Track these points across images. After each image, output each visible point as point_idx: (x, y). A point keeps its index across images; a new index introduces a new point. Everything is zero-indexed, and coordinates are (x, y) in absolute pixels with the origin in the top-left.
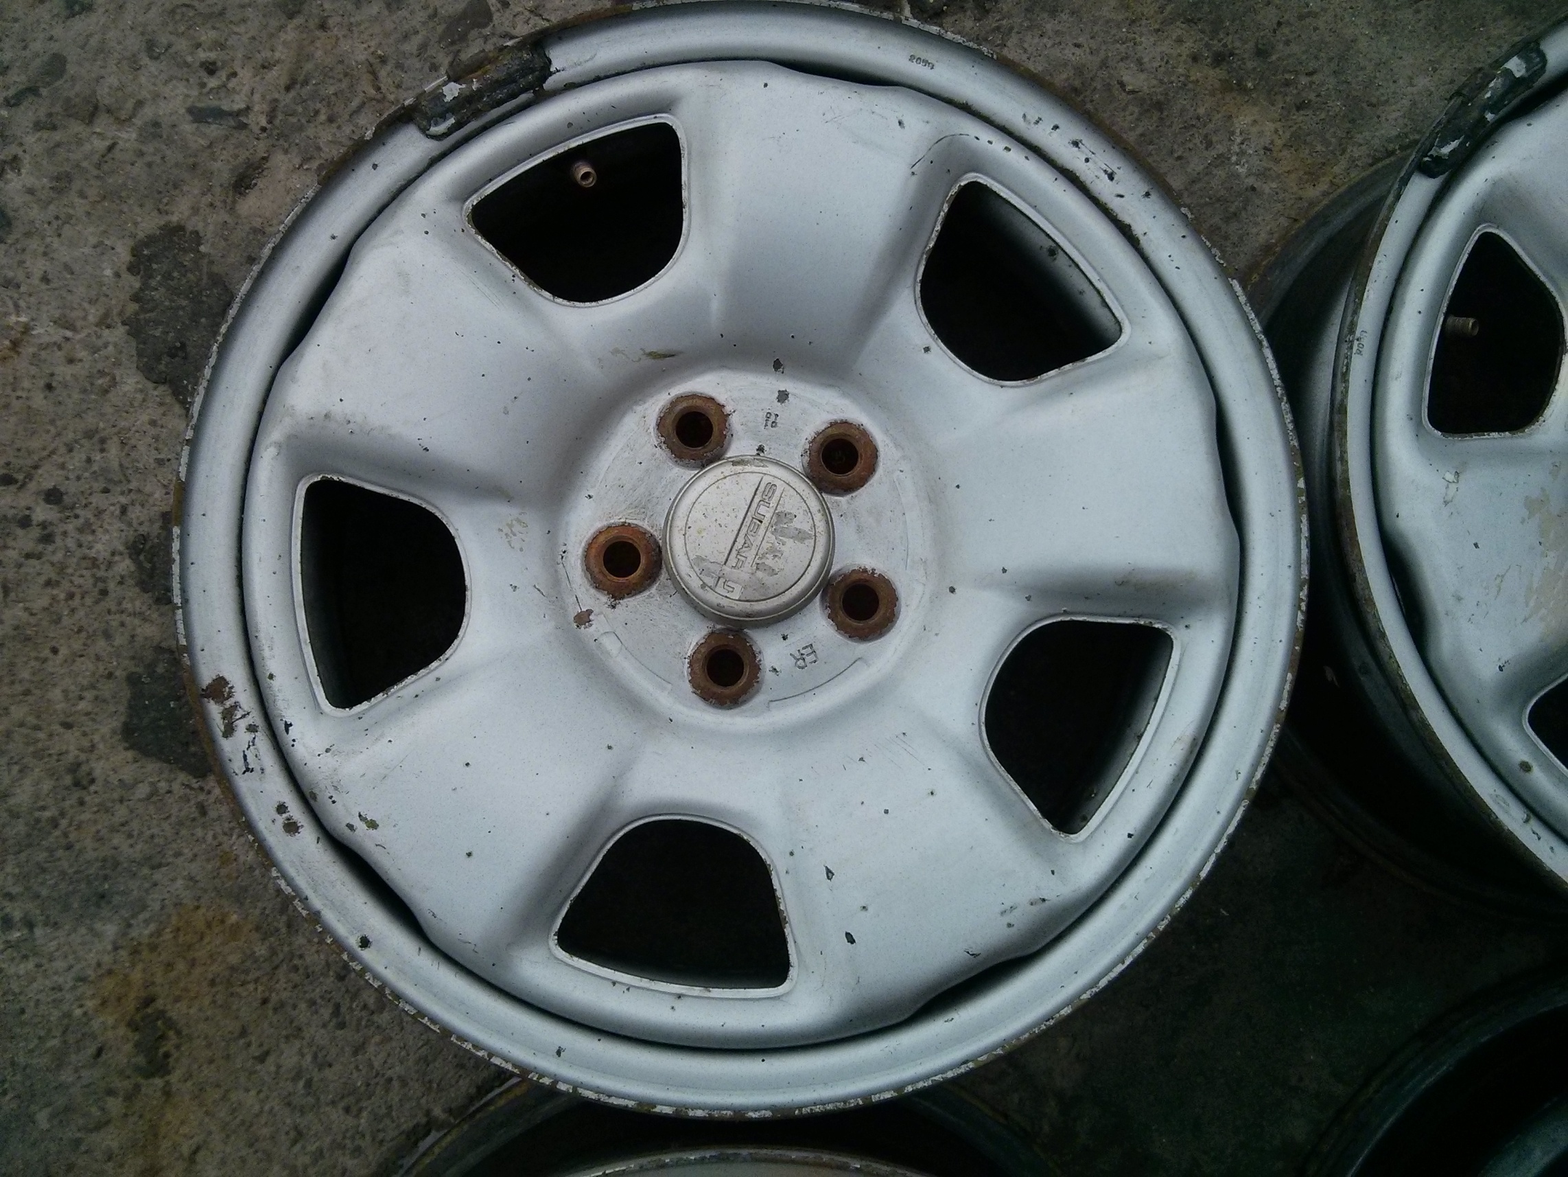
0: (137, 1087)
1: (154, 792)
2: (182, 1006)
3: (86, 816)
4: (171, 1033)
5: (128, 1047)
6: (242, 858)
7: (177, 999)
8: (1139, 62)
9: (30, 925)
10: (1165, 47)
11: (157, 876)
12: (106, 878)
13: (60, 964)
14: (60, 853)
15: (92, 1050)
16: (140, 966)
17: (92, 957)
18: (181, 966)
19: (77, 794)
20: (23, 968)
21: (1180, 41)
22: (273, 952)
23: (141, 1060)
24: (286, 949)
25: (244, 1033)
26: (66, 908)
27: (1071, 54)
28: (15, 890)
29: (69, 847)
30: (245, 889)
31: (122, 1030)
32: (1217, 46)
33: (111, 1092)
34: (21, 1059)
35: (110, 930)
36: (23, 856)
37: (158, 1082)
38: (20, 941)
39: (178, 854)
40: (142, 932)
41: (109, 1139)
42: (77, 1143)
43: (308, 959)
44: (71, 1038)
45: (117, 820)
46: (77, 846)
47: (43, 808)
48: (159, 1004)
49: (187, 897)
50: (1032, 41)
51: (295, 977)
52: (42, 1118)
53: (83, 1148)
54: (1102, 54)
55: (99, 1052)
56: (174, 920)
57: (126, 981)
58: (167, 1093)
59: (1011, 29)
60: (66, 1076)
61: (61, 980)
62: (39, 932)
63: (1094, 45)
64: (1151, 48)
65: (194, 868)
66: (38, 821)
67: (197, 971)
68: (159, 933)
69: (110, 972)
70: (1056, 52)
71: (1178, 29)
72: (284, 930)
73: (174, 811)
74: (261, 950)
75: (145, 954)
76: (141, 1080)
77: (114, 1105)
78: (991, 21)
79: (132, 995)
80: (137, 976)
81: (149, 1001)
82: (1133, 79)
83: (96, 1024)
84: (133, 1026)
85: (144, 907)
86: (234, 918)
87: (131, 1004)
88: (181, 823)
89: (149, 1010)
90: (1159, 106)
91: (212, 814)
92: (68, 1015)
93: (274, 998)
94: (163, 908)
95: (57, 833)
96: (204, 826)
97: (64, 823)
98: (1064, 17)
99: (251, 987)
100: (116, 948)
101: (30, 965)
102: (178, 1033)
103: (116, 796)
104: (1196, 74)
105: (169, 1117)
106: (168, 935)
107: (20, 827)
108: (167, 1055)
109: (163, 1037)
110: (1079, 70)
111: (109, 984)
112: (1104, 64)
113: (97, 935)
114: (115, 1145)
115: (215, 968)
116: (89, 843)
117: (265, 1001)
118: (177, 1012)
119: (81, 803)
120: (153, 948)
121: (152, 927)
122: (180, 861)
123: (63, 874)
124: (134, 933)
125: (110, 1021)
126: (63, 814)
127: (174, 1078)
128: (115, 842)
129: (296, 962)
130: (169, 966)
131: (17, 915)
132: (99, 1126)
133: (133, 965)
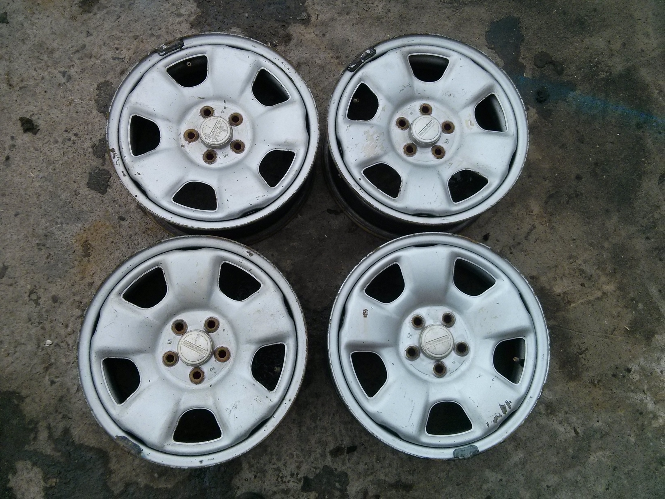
0: (82, 259)
1: (93, 197)
2: (94, 243)
3: (77, 201)
4: (91, 248)
5: (81, 251)
6: (110, 212)
7: (93, 241)
8: (320, 58)
9: (62, 224)
10: (326, 55)
11: (92, 214)
12: (80, 214)
13: (67, 232)
14: (70, 209)
15: (73, 251)
16: (85, 233)
17: (75, 231)
18: (95, 234)
19: (75, 196)
20: (59, 233)
21: (329, 54)
22: (116, 232)
23: (83, 254)
24: (119, 231)
25: (107, 248)
26: (70, 220)
27: (304, 55)
28: (60, 216)
29: (72, 208)
30: (110, 218)
31: (80, 247)
32: (337, 55)
33: (76, 260)
34: (57, 252)
35: (80, 225)
36: (62, 209)
37: (87, 258)
38: (59, 227)
39: (96, 210)
40: (87, 226)
41: (74, 271)
42: (67, 271)
43: (123, 234)
44: (68, 248)
45: (84, 202)
46: (74, 207)
47: (67, 199)
48: (89, 242)
49: (98, 220)
50: (296, 52)
51: (120, 237)
52: (60, 266)
53: (68, 272)
54: (312, 56)
55: (74, 251)
56: (94, 224)
57: (82, 237)
58: (89, 261)
59: (292, 50)
60: (66, 256)
61: (67, 236)
62: (63, 225)
63: (310, 53)
64: (322, 55)
65: (100, 213)
66: (66, 202)
67: (98, 235)
68: (90, 227)
69: (79, 234)
70: (302, 55)
71: (329, 51)
72: (118, 227)
73: (97, 201)
74: (113, 231)
75: (87, 231)
76: (83, 258)
77: (76, 263)
78: (288, 48)
79: (83, 239)
80: (85, 235)
81: (87, 241)
82: (318, 61)
83: (74, 246)
84: (83, 246)
85: (88, 221)
86: (108, 224)
87: (83, 241)
88: (98, 204)
89: (87, 243)
90: (323, 67)
91: (105, 202)
92: (68, 243)
93: (115, 241)
94: (92, 221)
95: (70, 204)
96: (103, 205)
97: (72, 203)
98: (304, 47)
99: (110, 239)
100: (80, 229)
101: (61, 232)
102: (93, 248)
103: (84, 197)
104: (332, 61)
105: (88, 266)
106: (93, 227)
107: (62, 203)
108: (89, 253)
109: (89, 249)
110: (306, 59)
111: (78, 237)
112: (312, 58)
113: (77, 226)
114: (75, 272)
115: (103, 234)
116: (77, 207)
117: (112, 242)
118: (92, 243)
119: (76, 198)
120: (89, 230)
121: (89, 225)
122: (97, 212)
123: (71, 213)
124: (85, 226)
125: (78, 245)
126: (72, 200)
127: (90, 258)
128: (83, 207)
129: (121, 234)
130: (92, 234)
131: (59, 221)
132: (72, 268)
133: (84, 233)
